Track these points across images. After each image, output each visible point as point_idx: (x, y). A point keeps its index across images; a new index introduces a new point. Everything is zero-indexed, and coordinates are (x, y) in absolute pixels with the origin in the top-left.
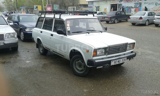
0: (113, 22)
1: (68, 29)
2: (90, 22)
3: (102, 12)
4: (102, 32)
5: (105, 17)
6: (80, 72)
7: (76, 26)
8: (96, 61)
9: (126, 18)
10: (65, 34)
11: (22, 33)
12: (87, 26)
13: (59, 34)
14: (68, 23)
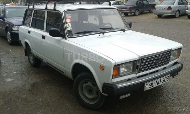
0: (133, 14)
1: (67, 27)
2: (105, 15)
3: (118, 2)
4: (124, 31)
5: (122, 8)
6: (90, 101)
7: (84, 21)
8: (119, 86)
9: (149, 9)
10: (64, 37)
11: (9, 33)
12: (101, 21)
13: (52, 36)
14: (67, 17)
